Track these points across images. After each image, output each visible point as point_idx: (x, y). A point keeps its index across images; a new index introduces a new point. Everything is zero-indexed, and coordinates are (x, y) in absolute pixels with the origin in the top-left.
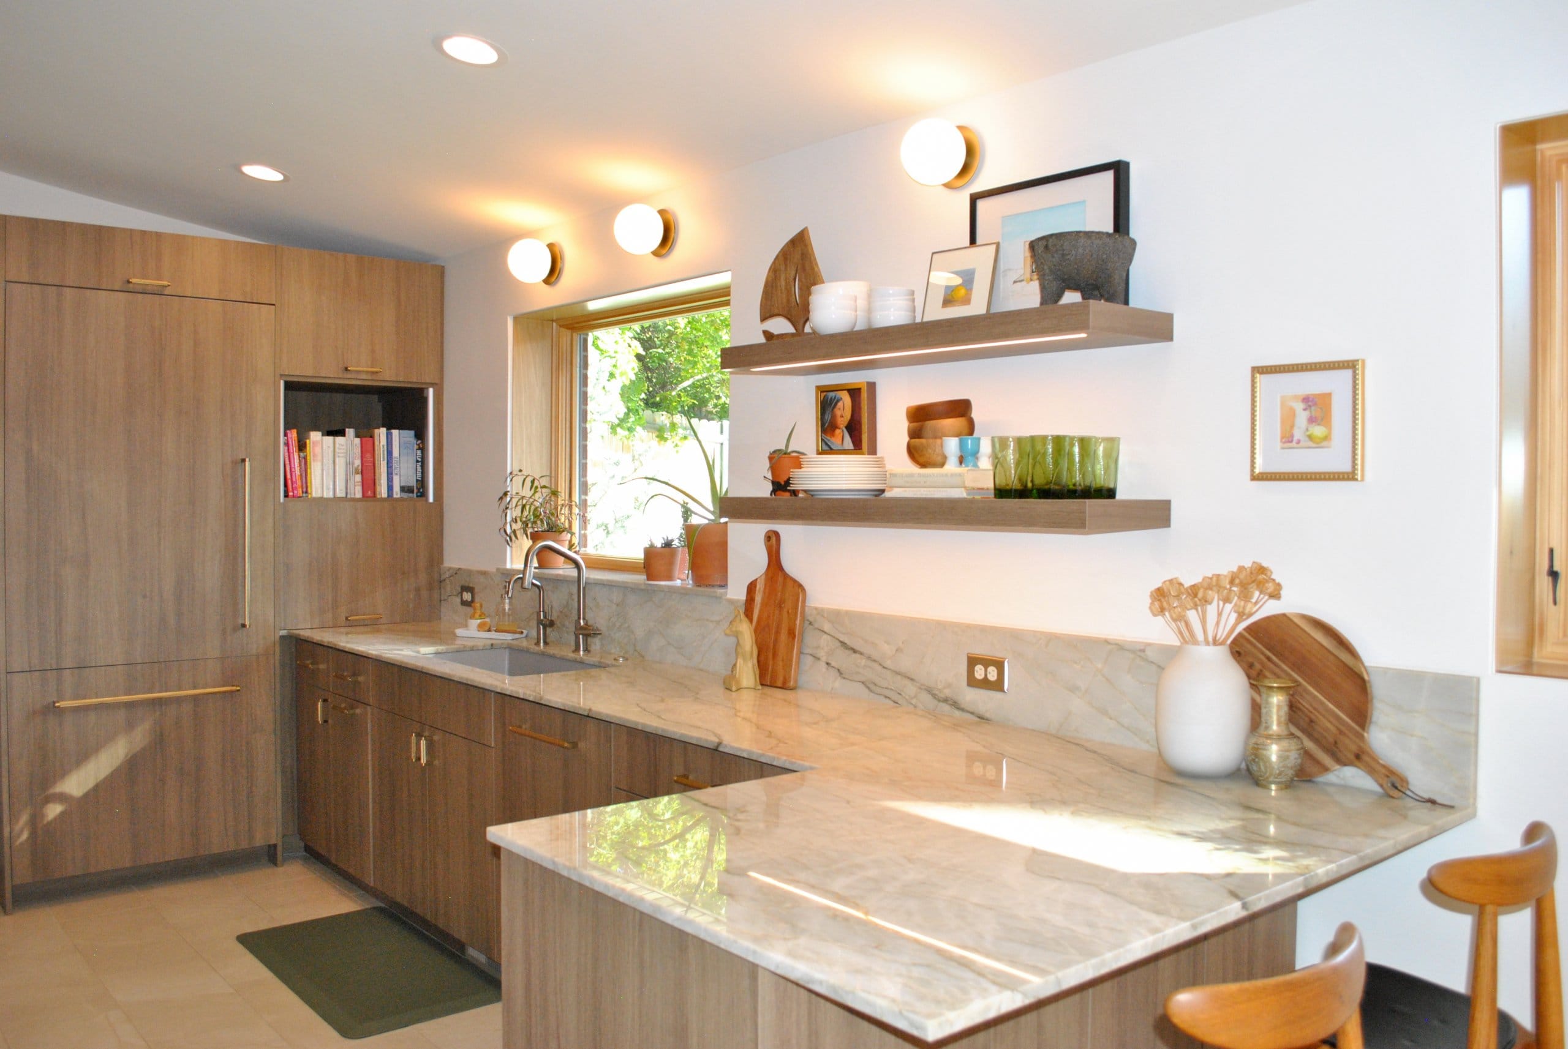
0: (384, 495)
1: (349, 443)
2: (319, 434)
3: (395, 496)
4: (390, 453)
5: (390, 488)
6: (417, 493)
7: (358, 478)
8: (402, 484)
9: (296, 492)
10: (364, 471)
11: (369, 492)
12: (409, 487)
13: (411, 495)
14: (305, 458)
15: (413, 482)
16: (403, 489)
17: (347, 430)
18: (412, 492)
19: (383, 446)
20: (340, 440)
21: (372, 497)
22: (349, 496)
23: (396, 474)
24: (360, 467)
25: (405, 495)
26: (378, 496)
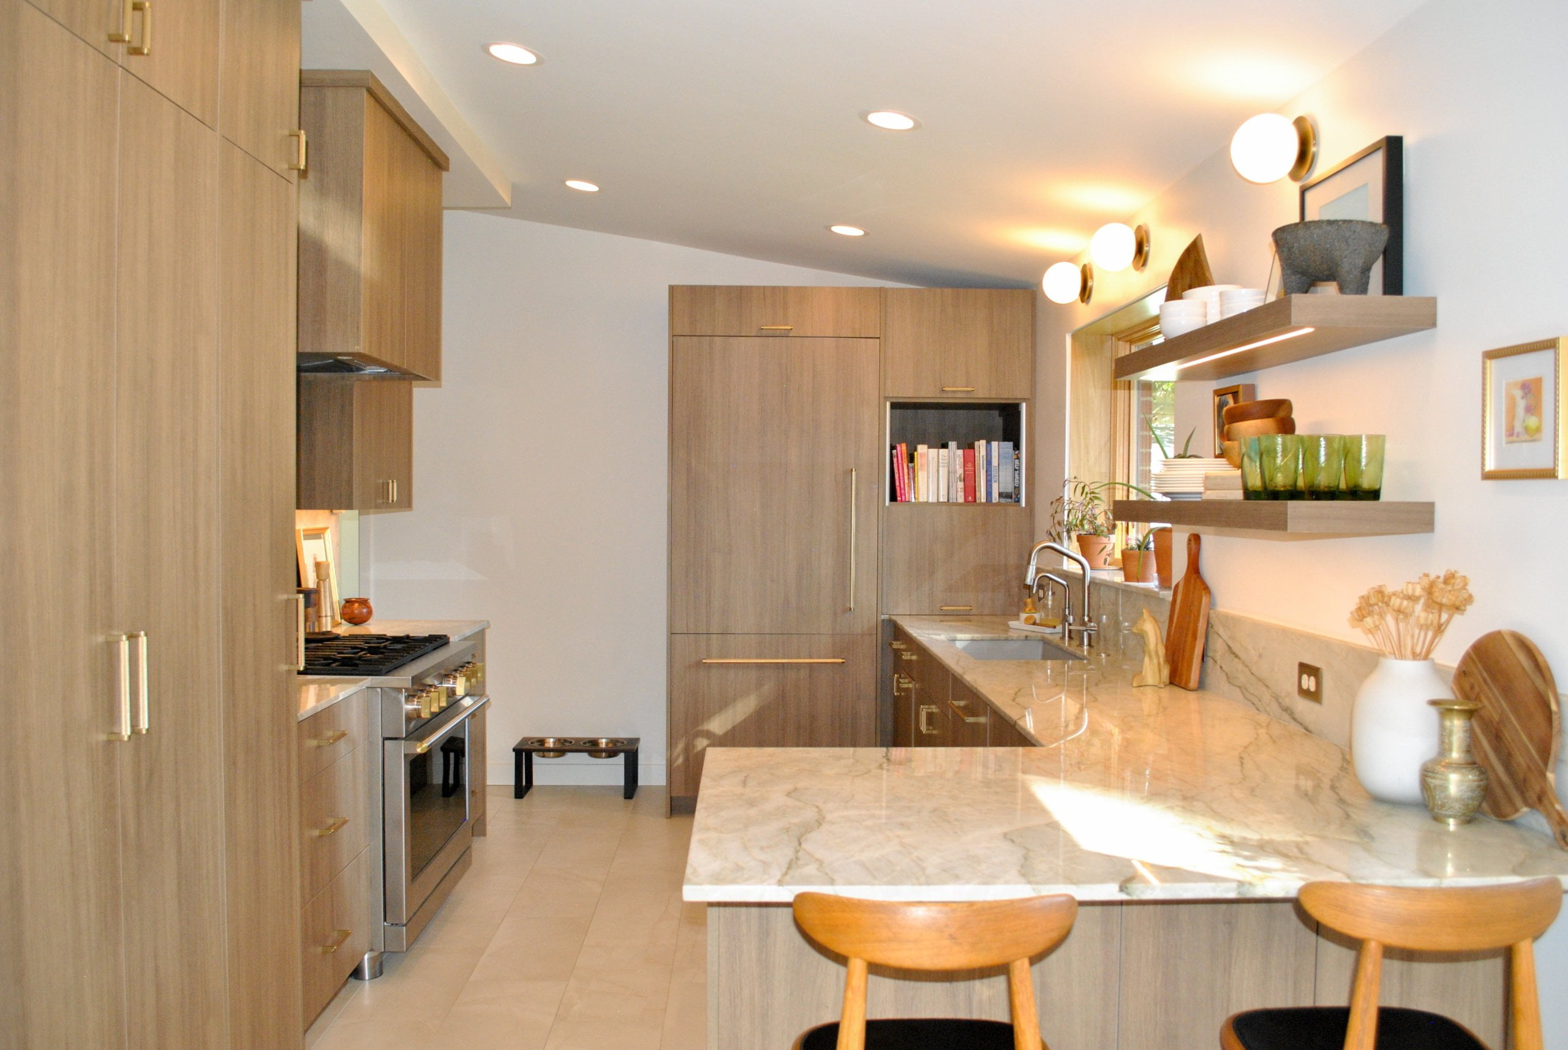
0: (983, 500)
1: (954, 453)
2: (926, 446)
3: (994, 501)
4: (989, 462)
5: (989, 494)
6: (1015, 499)
7: (961, 485)
8: (1001, 491)
9: (903, 497)
10: (966, 479)
11: (970, 498)
12: (1007, 493)
13: (1009, 500)
14: (914, 468)
15: (1010, 489)
16: (1001, 495)
17: (950, 443)
18: (1011, 497)
19: (983, 456)
20: (943, 451)
21: (972, 502)
22: (951, 501)
23: (995, 482)
24: (962, 476)
25: (1003, 500)
26: (978, 501)
